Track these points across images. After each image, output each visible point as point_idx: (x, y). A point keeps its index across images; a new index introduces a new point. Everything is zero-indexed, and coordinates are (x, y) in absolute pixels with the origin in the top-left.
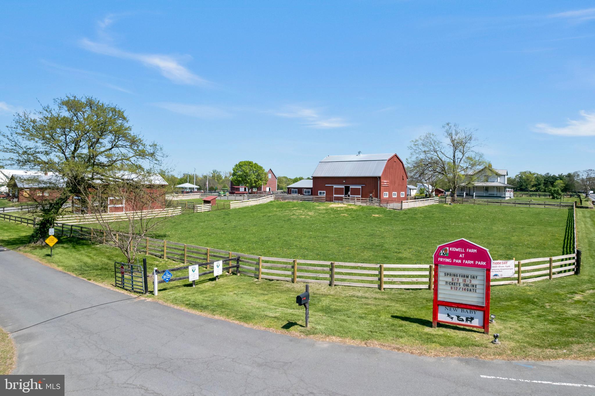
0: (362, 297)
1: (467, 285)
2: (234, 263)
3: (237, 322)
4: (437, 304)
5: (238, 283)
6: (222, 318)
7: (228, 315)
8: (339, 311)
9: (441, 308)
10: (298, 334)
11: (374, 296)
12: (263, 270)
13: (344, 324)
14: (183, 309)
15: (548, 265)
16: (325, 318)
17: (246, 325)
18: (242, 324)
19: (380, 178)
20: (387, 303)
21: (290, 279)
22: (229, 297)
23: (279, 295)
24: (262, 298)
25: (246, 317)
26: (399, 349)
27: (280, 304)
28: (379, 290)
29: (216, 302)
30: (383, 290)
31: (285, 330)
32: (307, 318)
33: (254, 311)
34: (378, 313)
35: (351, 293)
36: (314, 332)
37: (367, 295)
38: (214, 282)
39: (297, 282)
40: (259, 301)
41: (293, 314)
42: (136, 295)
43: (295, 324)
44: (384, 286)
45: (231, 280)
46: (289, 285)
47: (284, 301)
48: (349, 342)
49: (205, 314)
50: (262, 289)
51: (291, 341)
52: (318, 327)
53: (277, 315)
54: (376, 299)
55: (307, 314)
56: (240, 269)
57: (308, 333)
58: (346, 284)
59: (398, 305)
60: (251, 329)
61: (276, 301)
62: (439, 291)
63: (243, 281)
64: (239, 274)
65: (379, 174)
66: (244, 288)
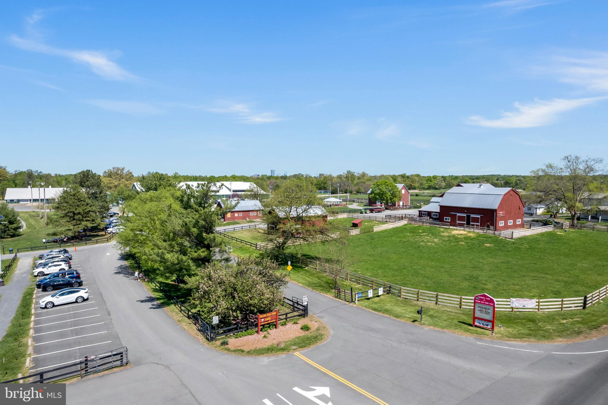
0: (449, 311)
1: (486, 312)
2: (388, 289)
3: (394, 318)
4: (475, 318)
5: (391, 300)
6: (388, 316)
7: (390, 315)
8: (437, 317)
9: (476, 320)
10: (418, 324)
11: (455, 311)
12: (403, 293)
13: (437, 322)
14: (371, 311)
15: (561, 303)
16: (429, 319)
17: (398, 319)
18: (396, 319)
19: (496, 210)
20: (460, 315)
21: (416, 299)
22: (388, 306)
23: (410, 307)
24: (403, 308)
25: (397, 316)
26: (454, 333)
27: (411, 312)
28: (460, 309)
29: (383, 309)
30: (462, 309)
31: (413, 323)
32: (421, 319)
33: (400, 314)
34: (453, 319)
35: (446, 309)
36: (424, 324)
37: (452, 311)
38: (379, 298)
39: (420, 301)
40: (402, 309)
41: (416, 317)
42: (348, 303)
43: (417, 321)
44: (463, 307)
45: (386, 297)
46: (416, 302)
47: (413, 311)
48: (436, 329)
49: (380, 314)
50: (402, 304)
51: (415, 326)
52: (426, 322)
53: (410, 316)
54: (456, 313)
55: (421, 317)
56: (391, 292)
57: (421, 324)
58: (444, 304)
59: (464, 317)
60: (400, 321)
61: (409, 310)
62: (475, 313)
63: (393, 298)
64: (390, 294)
65: (496, 207)
66: (394, 302)
